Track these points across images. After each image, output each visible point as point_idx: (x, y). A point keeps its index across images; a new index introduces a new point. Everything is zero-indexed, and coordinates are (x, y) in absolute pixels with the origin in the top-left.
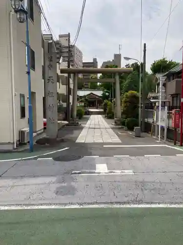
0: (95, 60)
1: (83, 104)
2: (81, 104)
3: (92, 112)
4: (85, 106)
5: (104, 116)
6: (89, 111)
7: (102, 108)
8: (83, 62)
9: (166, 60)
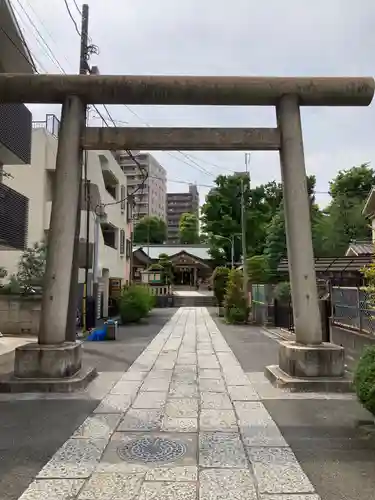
0: (193, 188)
1: (158, 277)
2: (152, 277)
3: (183, 298)
4: (162, 283)
5: (217, 310)
6: (173, 297)
7: (210, 289)
8: (169, 192)
9: (368, 168)
